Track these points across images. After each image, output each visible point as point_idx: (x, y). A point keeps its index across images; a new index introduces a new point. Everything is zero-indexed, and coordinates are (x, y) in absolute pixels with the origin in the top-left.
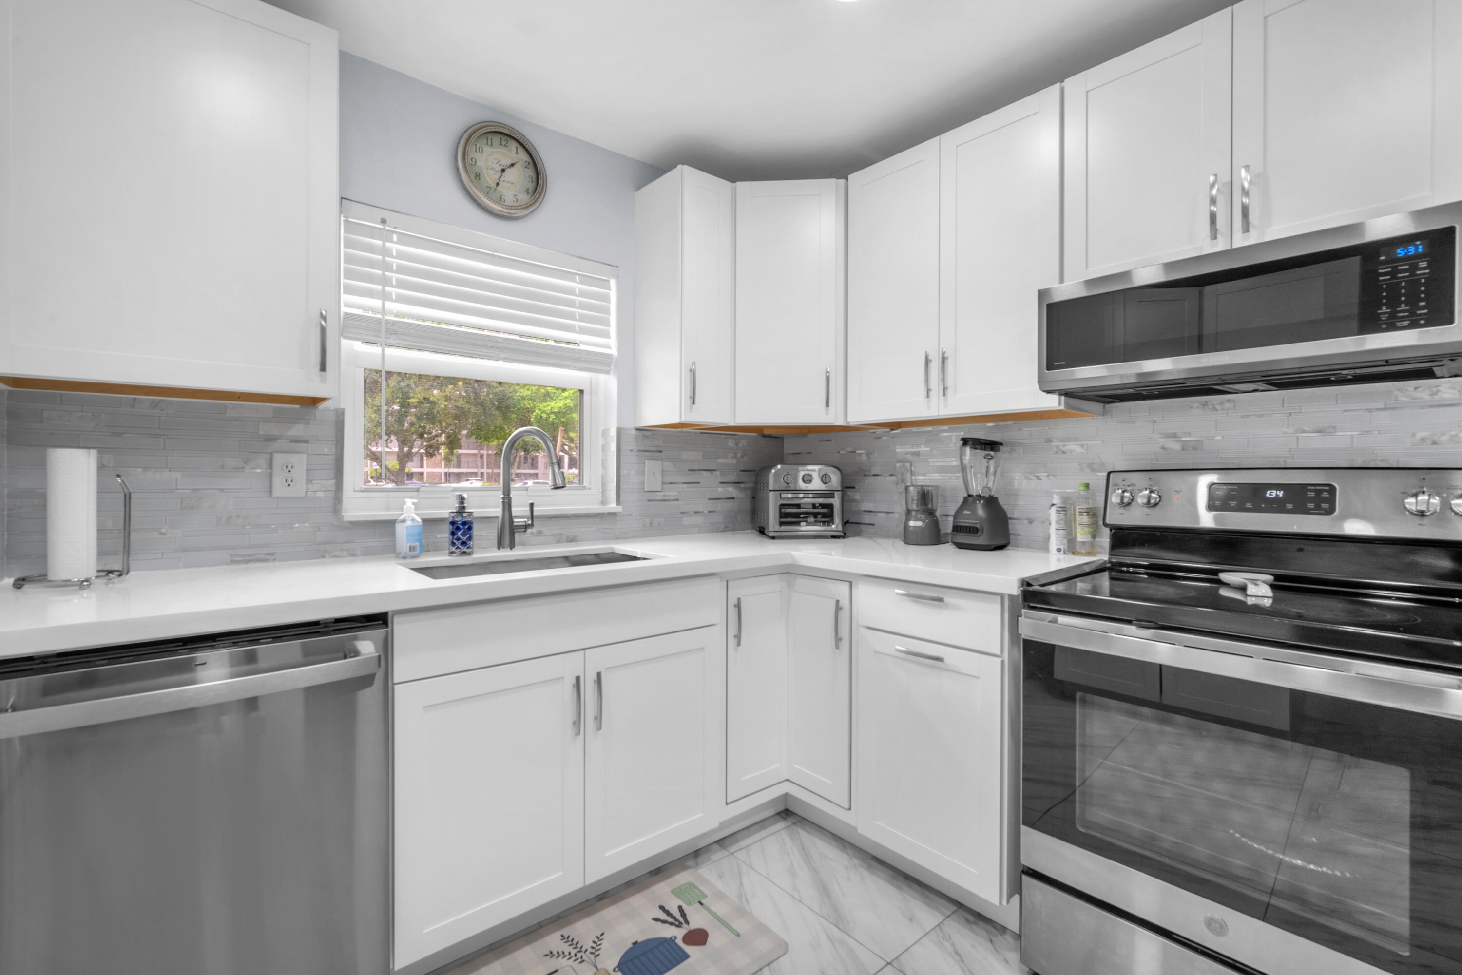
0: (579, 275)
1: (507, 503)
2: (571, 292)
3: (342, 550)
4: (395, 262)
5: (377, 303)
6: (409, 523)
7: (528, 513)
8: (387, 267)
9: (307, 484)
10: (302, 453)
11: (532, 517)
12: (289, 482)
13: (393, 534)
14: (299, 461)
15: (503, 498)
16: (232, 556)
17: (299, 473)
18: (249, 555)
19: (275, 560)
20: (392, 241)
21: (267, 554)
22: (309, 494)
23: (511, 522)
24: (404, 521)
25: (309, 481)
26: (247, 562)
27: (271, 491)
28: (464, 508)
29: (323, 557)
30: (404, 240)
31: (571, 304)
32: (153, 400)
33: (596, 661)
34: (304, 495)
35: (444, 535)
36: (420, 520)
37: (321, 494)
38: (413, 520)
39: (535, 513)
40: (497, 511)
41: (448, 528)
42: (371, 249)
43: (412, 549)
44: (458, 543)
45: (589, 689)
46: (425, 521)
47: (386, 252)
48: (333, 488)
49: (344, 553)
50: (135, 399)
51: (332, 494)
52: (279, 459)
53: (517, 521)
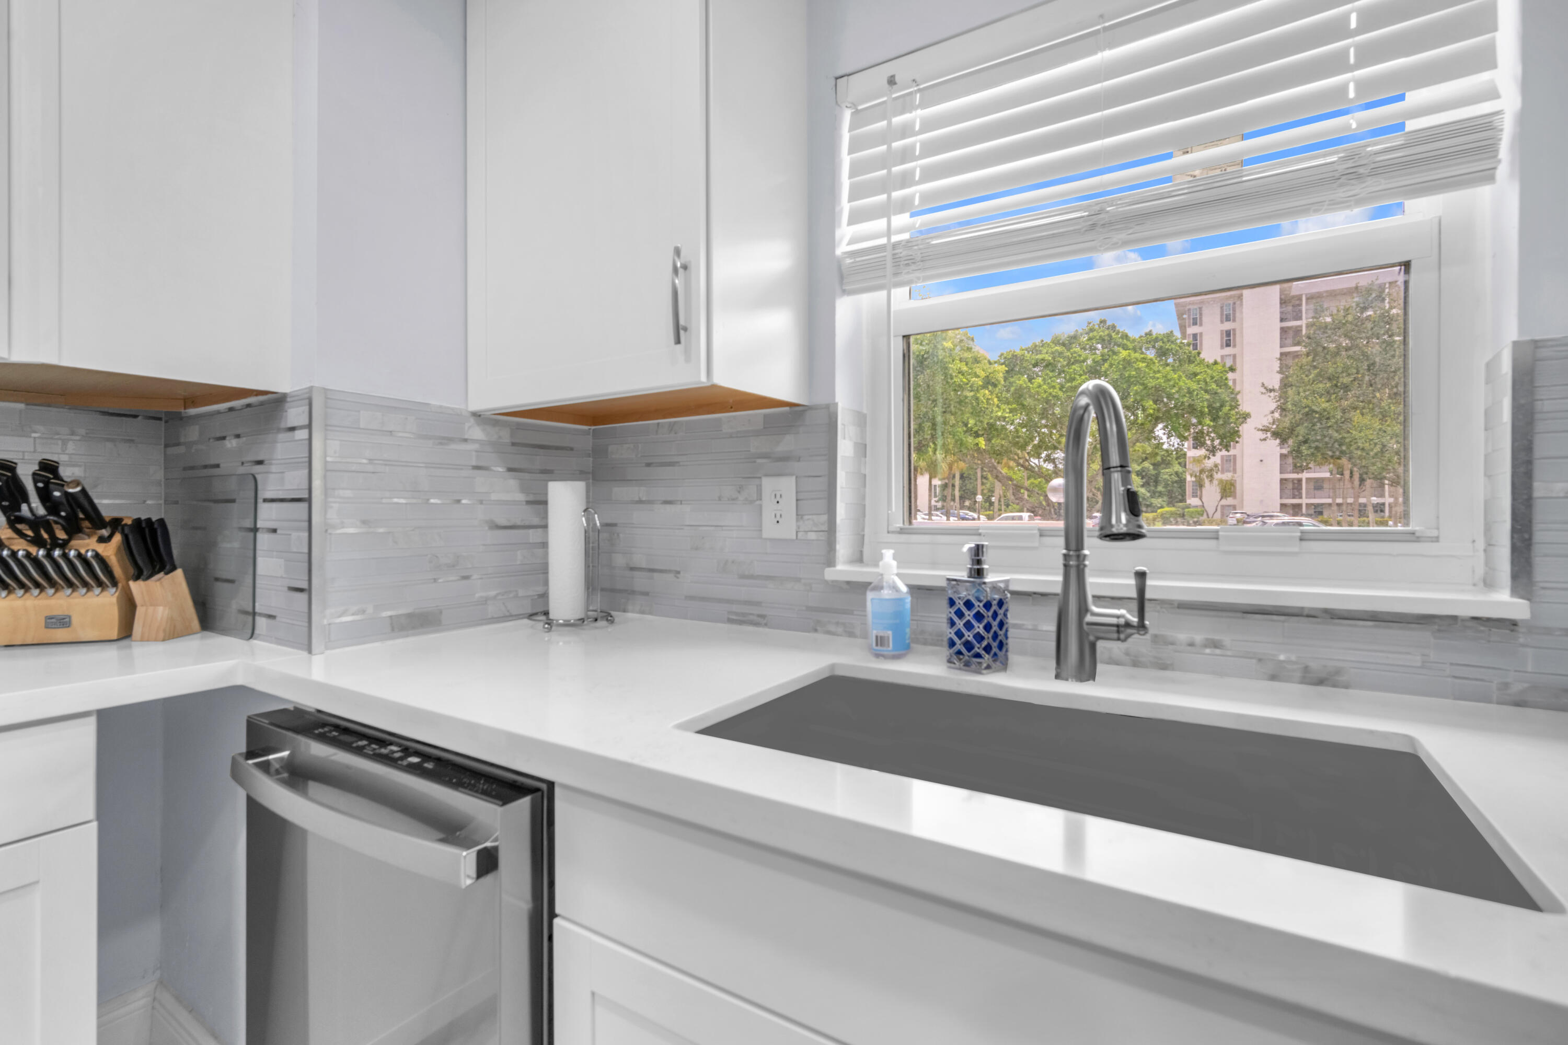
1: (1074, 569)
3: (837, 623)
5: (884, 223)
7: (1133, 594)
8: (906, 155)
9: (797, 520)
10: (790, 475)
11: (1141, 601)
12: (778, 518)
14: (787, 486)
15: (1066, 556)
16: (729, 612)
17: (789, 505)
18: (744, 614)
19: (766, 625)
21: (759, 616)
22: (800, 534)
24: (879, 587)
25: (799, 516)
26: (741, 622)
27: (761, 530)
28: (979, 572)
29: (816, 630)
30: (927, 97)
32: (670, 423)
34: (794, 537)
36: (904, 589)
37: (812, 536)
38: (895, 588)
39: (1148, 595)
40: (1053, 580)
46: (913, 590)
48: (825, 528)
49: (840, 630)
50: (658, 424)
51: (823, 536)
52: (768, 484)
53: (1100, 612)
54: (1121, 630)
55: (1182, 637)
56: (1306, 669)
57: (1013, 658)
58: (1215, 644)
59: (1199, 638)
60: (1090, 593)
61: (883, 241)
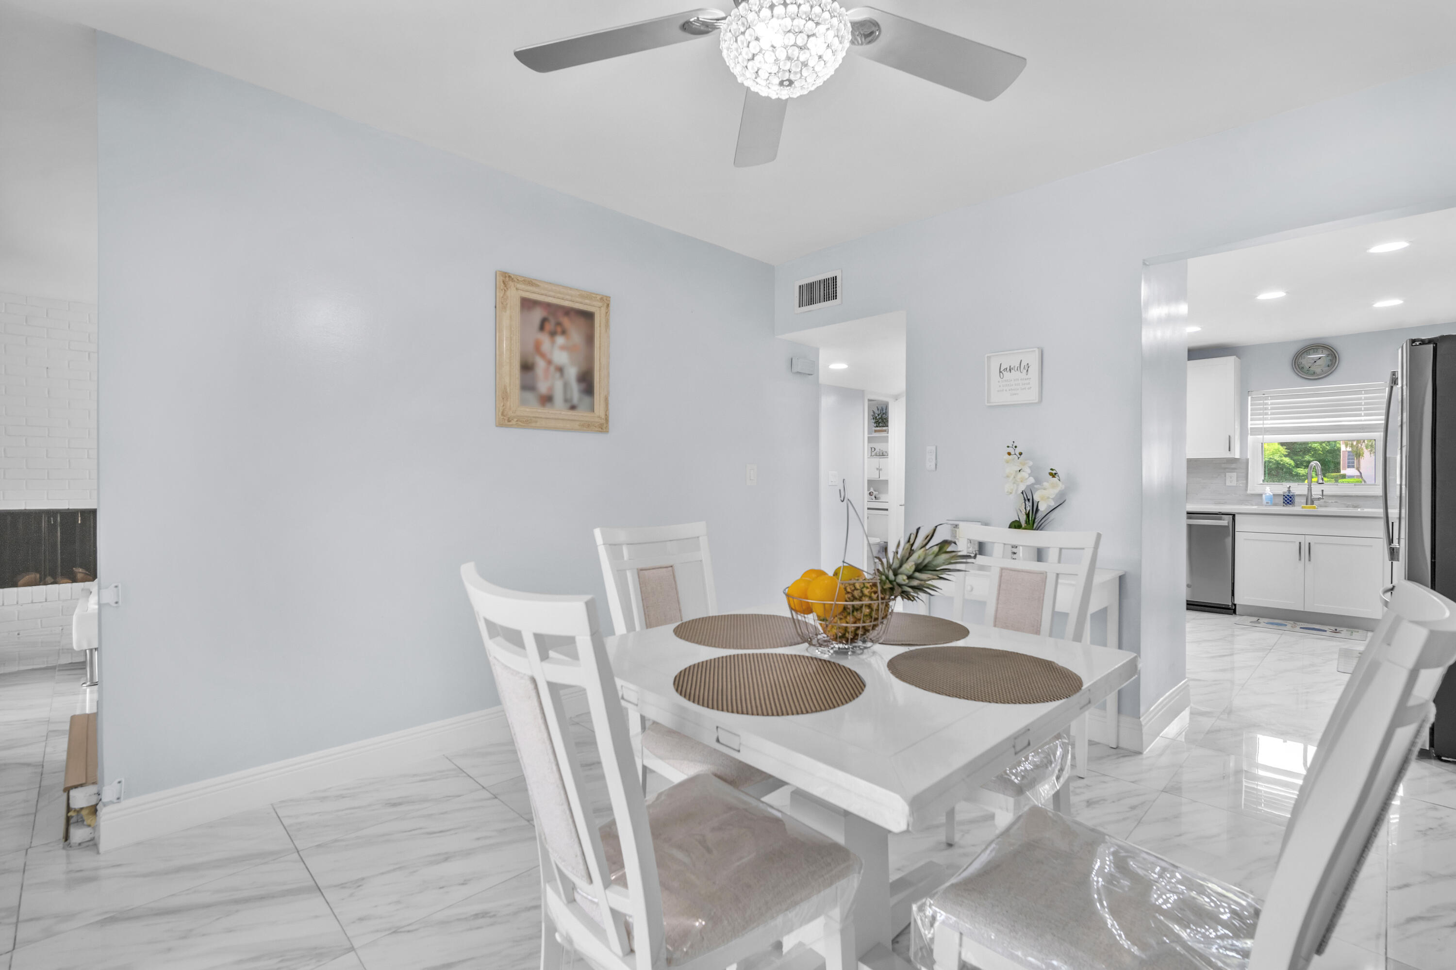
0: (1364, 390)
1: (1310, 489)
2: (1360, 399)
3: (1248, 503)
4: (1269, 407)
5: (1261, 422)
6: (1268, 495)
7: (1321, 494)
8: (1266, 409)
10: (1235, 472)
11: (1323, 495)
12: (1231, 481)
13: (1262, 499)
14: (1234, 475)
16: (1214, 502)
17: (1234, 478)
18: (1219, 502)
19: (1226, 504)
20: (1269, 400)
21: (1224, 502)
22: (1237, 485)
23: (1311, 496)
24: (1266, 494)
25: (1237, 481)
27: (1225, 484)
28: (1290, 490)
30: (1273, 398)
31: (1360, 404)
33: (1309, 539)
34: (1235, 485)
35: (1281, 500)
36: (1271, 494)
37: (1241, 485)
39: (1324, 494)
40: (1305, 492)
41: (1282, 498)
42: (1260, 404)
43: (1267, 503)
44: (1286, 502)
45: (1305, 549)
46: (1274, 495)
47: (1267, 404)
48: (1247, 483)
51: (1244, 485)
52: (1228, 474)
53: (1314, 496)
54: (1319, 499)
55: (1330, 501)
56: (1353, 505)
57: (1296, 505)
58: (1336, 502)
59: (1333, 501)
60: (1313, 494)
61: (1261, 426)
